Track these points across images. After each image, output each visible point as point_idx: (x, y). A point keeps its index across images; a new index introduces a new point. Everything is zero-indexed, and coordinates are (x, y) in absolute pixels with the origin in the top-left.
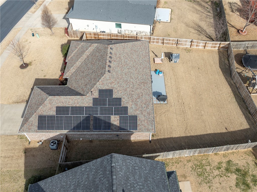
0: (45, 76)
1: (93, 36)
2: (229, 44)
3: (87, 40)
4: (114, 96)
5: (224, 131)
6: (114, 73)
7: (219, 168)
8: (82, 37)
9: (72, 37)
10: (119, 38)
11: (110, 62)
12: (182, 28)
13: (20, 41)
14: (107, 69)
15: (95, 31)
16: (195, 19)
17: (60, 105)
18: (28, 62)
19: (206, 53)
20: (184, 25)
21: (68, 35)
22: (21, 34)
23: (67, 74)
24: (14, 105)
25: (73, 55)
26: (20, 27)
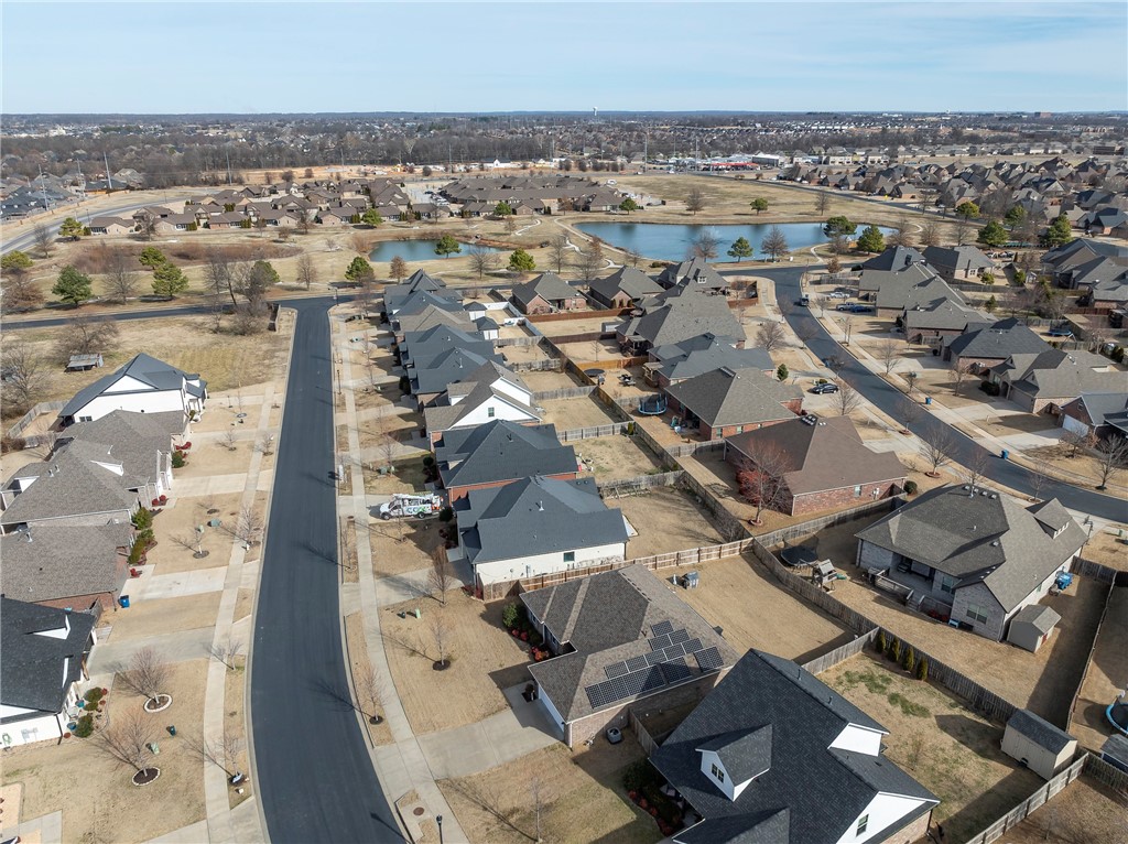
0: (501, 665)
2: (753, 540)
4: (675, 628)
5: (819, 645)
7: (841, 683)
9: (489, 597)
14: (644, 596)
15: (524, 577)
16: (673, 521)
17: (609, 663)
18: (442, 658)
19: (726, 564)
21: (481, 596)
22: (371, 621)
23: (565, 636)
24: (490, 718)
25: (547, 610)
26: (355, 610)
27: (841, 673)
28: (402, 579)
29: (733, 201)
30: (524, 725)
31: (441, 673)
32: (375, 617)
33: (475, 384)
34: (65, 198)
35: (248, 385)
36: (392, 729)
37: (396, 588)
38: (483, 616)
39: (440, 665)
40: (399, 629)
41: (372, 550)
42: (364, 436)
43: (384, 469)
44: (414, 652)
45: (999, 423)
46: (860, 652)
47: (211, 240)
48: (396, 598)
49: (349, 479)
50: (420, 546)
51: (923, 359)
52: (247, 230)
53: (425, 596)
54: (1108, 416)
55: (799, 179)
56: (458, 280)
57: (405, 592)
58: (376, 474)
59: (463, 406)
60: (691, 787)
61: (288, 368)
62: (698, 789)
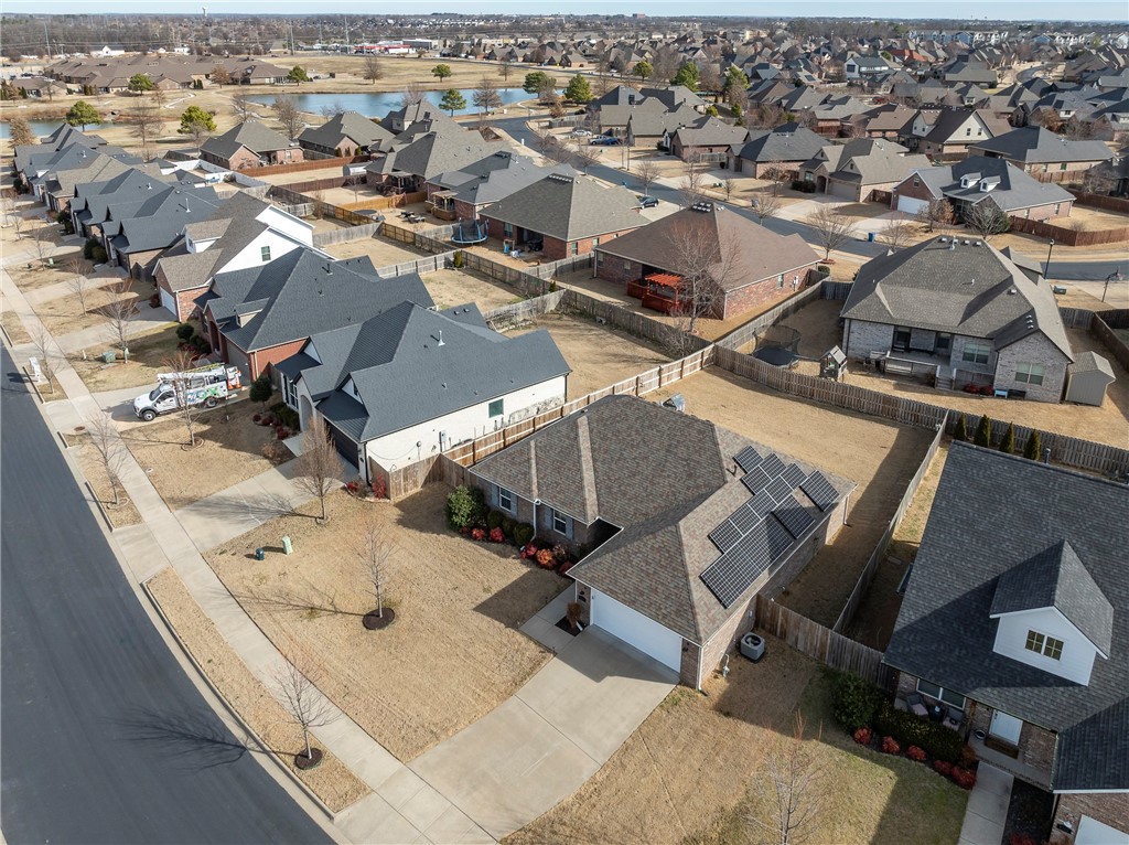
9: (399, 492)
17: (710, 528)
21: (384, 493)
22: (199, 580)
23: (589, 512)
24: (529, 684)
25: (535, 480)
26: (159, 568)
28: (224, 498)
29: (406, 73)
30: (598, 677)
31: (386, 631)
32: (204, 569)
33: (228, 221)
36: (352, 766)
37: (223, 515)
38: (401, 522)
39: (377, 619)
40: (263, 579)
41: (144, 468)
42: (51, 321)
43: (111, 354)
44: (313, 611)
48: (230, 530)
49: (49, 376)
50: (231, 444)
53: (283, 515)
55: (463, 55)
57: (241, 517)
58: (98, 364)
59: (220, 251)
60: (994, 686)
62: (1008, 686)
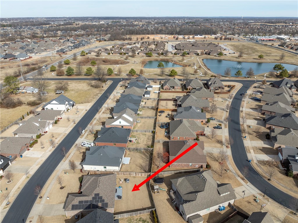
1: (93, 173)
2: (151, 173)
3: (91, 175)
4: (100, 196)
6: (100, 188)
7: (136, 220)
8: (88, 173)
9: (84, 173)
10: (105, 173)
11: (99, 183)
12: (134, 167)
13: (59, 176)
14: (98, 186)
15: (94, 170)
16: (140, 162)
17: (80, 200)
18: (64, 186)
19: (142, 178)
20: (135, 165)
22: (59, 173)
23: (82, 190)
24: (62, 204)
25: (84, 182)
26: (58, 169)
27: (139, 217)
31: (60, 190)
32: (61, 172)
34: (90, 43)
35: (86, 103)
36: (41, 201)
39: (62, 188)
40: (62, 176)
41: (74, 154)
42: (97, 122)
43: (94, 132)
44: (60, 183)
45: (260, 149)
46: (149, 213)
47: (112, 58)
48: (68, 168)
49: (85, 133)
51: (259, 121)
52: (121, 55)
54: (289, 156)
55: (285, 47)
56: (157, 76)
58: (91, 133)
61: (98, 99)
